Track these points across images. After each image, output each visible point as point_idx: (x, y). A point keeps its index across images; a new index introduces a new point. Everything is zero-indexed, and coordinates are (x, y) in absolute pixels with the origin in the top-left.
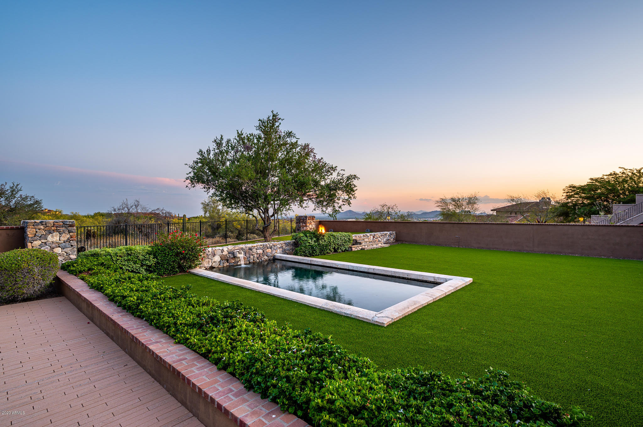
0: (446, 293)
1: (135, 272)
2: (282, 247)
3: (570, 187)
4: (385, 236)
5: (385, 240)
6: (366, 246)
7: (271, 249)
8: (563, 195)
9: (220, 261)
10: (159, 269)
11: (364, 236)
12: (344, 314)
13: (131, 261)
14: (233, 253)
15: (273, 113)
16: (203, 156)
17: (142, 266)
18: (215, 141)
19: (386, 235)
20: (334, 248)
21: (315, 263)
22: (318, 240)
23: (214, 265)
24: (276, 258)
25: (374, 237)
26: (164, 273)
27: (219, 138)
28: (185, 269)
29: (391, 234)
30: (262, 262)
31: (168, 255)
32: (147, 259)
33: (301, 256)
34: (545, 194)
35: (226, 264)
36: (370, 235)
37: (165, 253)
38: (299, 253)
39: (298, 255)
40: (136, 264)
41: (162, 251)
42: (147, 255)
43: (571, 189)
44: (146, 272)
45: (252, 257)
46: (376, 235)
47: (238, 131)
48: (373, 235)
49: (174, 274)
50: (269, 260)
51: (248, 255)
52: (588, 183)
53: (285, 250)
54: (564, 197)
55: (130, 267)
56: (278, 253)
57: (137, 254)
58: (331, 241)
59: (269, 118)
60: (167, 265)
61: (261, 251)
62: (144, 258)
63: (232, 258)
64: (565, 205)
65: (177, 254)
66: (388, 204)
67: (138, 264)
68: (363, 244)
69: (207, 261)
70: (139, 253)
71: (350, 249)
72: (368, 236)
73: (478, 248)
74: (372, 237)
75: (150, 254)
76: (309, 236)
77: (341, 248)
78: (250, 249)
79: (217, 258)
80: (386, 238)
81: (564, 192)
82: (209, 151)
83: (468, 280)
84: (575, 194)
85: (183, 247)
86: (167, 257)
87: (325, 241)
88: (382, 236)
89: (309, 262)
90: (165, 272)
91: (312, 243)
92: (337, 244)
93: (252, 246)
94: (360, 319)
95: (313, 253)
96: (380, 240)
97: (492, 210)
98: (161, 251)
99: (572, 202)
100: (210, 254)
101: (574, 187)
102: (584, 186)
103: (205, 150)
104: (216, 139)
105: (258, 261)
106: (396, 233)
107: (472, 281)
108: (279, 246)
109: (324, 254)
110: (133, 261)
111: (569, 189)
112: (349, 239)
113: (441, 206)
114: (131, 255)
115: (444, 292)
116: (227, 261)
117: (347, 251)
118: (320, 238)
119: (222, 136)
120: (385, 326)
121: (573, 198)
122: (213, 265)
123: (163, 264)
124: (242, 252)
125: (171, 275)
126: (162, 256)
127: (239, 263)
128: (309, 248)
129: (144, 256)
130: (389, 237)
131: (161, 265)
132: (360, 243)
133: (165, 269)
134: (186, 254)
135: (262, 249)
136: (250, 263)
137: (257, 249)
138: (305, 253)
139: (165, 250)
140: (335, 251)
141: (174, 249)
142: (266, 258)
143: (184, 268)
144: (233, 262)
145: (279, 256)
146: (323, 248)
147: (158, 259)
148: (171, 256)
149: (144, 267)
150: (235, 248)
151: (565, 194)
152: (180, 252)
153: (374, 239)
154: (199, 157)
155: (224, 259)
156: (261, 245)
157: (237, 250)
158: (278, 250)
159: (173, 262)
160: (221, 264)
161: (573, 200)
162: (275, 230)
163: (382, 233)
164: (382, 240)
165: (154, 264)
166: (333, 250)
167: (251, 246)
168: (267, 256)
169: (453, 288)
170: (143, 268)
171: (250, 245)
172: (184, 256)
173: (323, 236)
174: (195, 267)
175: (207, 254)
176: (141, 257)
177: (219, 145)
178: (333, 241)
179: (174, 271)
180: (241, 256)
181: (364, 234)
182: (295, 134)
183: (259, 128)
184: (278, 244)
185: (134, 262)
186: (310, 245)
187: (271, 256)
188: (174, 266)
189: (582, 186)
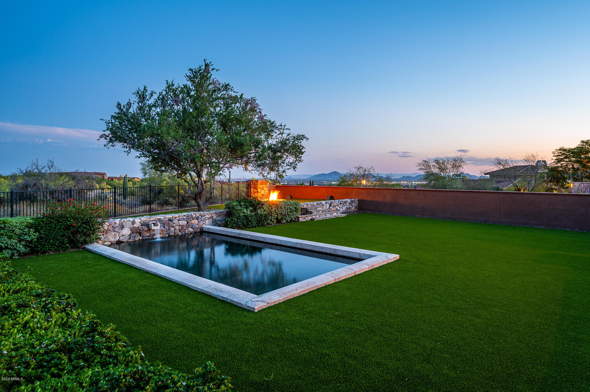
0: (355, 272)
1: (10, 248)
2: (212, 217)
3: (560, 150)
4: (345, 204)
5: (344, 208)
6: (318, 216)
7: (198, 220)
8: (552, 159)
9: (130, 234)
10: (42, 244)
11: (318, 204)
12: (221, 298)
13: (5, 236)
14: (148, 225)
15: (205, 62)
16: (122, 110)
17: (20, 241)
18: (138, 92)
19: (346, 202)
20: (277, 219)
21: (243, 237)
22: (255, 209)
23: (122, 239)
24: (204, 230)
25: (330, 205)
26: (50, 250)
27: (142, 89)
28: (77, 245)
29: (352, 202)
30: (185, 235)
31: (55, 228)
32: (26, 234)
33: (232, 228)
34: (534, 157)
35: (138, 238)
36: (326, 203)
37: (50, 226)
38: (230, 224)
39: (228, 227)
40: (12, 240)
41: (47, 224)
42: (26, 228)
43: (560, 153)
44: (25, 248)
45: (172, 229)
46: (333, 202)
47: (167, 81)
48: (330, 203)
49: (64, 251)
50: (195, 232)
51: (167, 227)
52: (579, 146)
53: (216, 221)
54: (554, 161)
55: (3, 243)
56: (206, 224)
57: (12, 228)
58: (272, 210)
59: (200, 67)
60: (53, 240)
61: (185, 223)
62: (21, 231)
63: (146, 231)
64: (553, 170)
65: (68, 228)
66: (365, 167)
67: (14, 239)
68: (315, 213)
69: (113, 234)
70: (16, 226)
71: (297, 220)
72: (323, 205)
73: (443, 218)
74: (328, 205)
75: (30, 228)
76: (244, 205)
77: (285, 219)
78: (170, 220)
79: (126, 231)
80: (346, 206)
81: (554, 155)
82: (129, 105)
83: (392, 257)
84: (565, 158)
85: (75, 219)
86: (53, 231)
87: (265, 210)
88: (340, 204)
89: (237, 236)
90: (51, 248)
91: (247, 213)
92: (280, 214)
93: (173, 217)
94: (235, 304)
95: (248, 224)
96: (339, 208)
97: (485, 174)
98: (45, 224)
99: (561, 167)
100: (116, 227)
101: (565, 150)
102: (575, 149)
103: (123, 103)
104: (138, 90)
105: (180, 233)
106: (358, 200)
107: (399, 258)
108: (209, 217)
109: (263, 226)
110: (7, 235)
111: (559, 152)
112: (296, 208)
113: (424, 169)
114: (4, 229)
115: (354, 271)
116: (140, 234)
117: (294, 221)
118: (258, 207)
119: (145, 87)
120: (256, 311)
121: (562, 162)
122: (120, 239)
123: (47, 239)
124: (159, 224)
125: (59, 252)
126: (46, 230)
127: (155, 237)
128: (243, 219)
129: (23, 230)
130: (349, 205)
131: (45, 241)
132: (311, 213)
133: (52, 245)
134: (79, 227)
135: (186, 219)
136: (169, 236)
137: (179, 220)
138: (237, 224)
139: (51, 222)
140: (279, 221)
141: (63, 221)
142: (191, 230)
143: (77, 243)
144: (148, 235)
145: (207, 228)
146: (261, 218)
147: (41, 234)
148: (58, 229)
149: (22, 243)
150: (150, 219)
151: (555, 158)
152: (71, 225)
153: (331, 207)
154: (117, 111)
155: (135, 231)
156: (185, 215)
157: (152, 221)
158: (207, 221)
159: (62, 236)
160: (131, 238)
161: (563, 164)
162: (212, 197)
163: (341, 200)
164: (341, 209)
165: (36, 238)
166: (275, 221)
167: (171, 216)
168: (192, 228)
169: (367, 267)
170: (20, 244)
171: (169, 216)
172: (76, 229)
173: (263, 205)
174: (91, 242)
175: (113, 227)
176: (18, 231)
177: (142, 97)
178: (275, 210)
179: (63, 247)
180: (157, 228)
181: (319, 202)
182: (232, 87)
183: (190, 79)
184: (207, 214)
185: (9, 237)
186: (245, 216)
187: (198, 228)
188: (63, 241)
189: (571, 149)
